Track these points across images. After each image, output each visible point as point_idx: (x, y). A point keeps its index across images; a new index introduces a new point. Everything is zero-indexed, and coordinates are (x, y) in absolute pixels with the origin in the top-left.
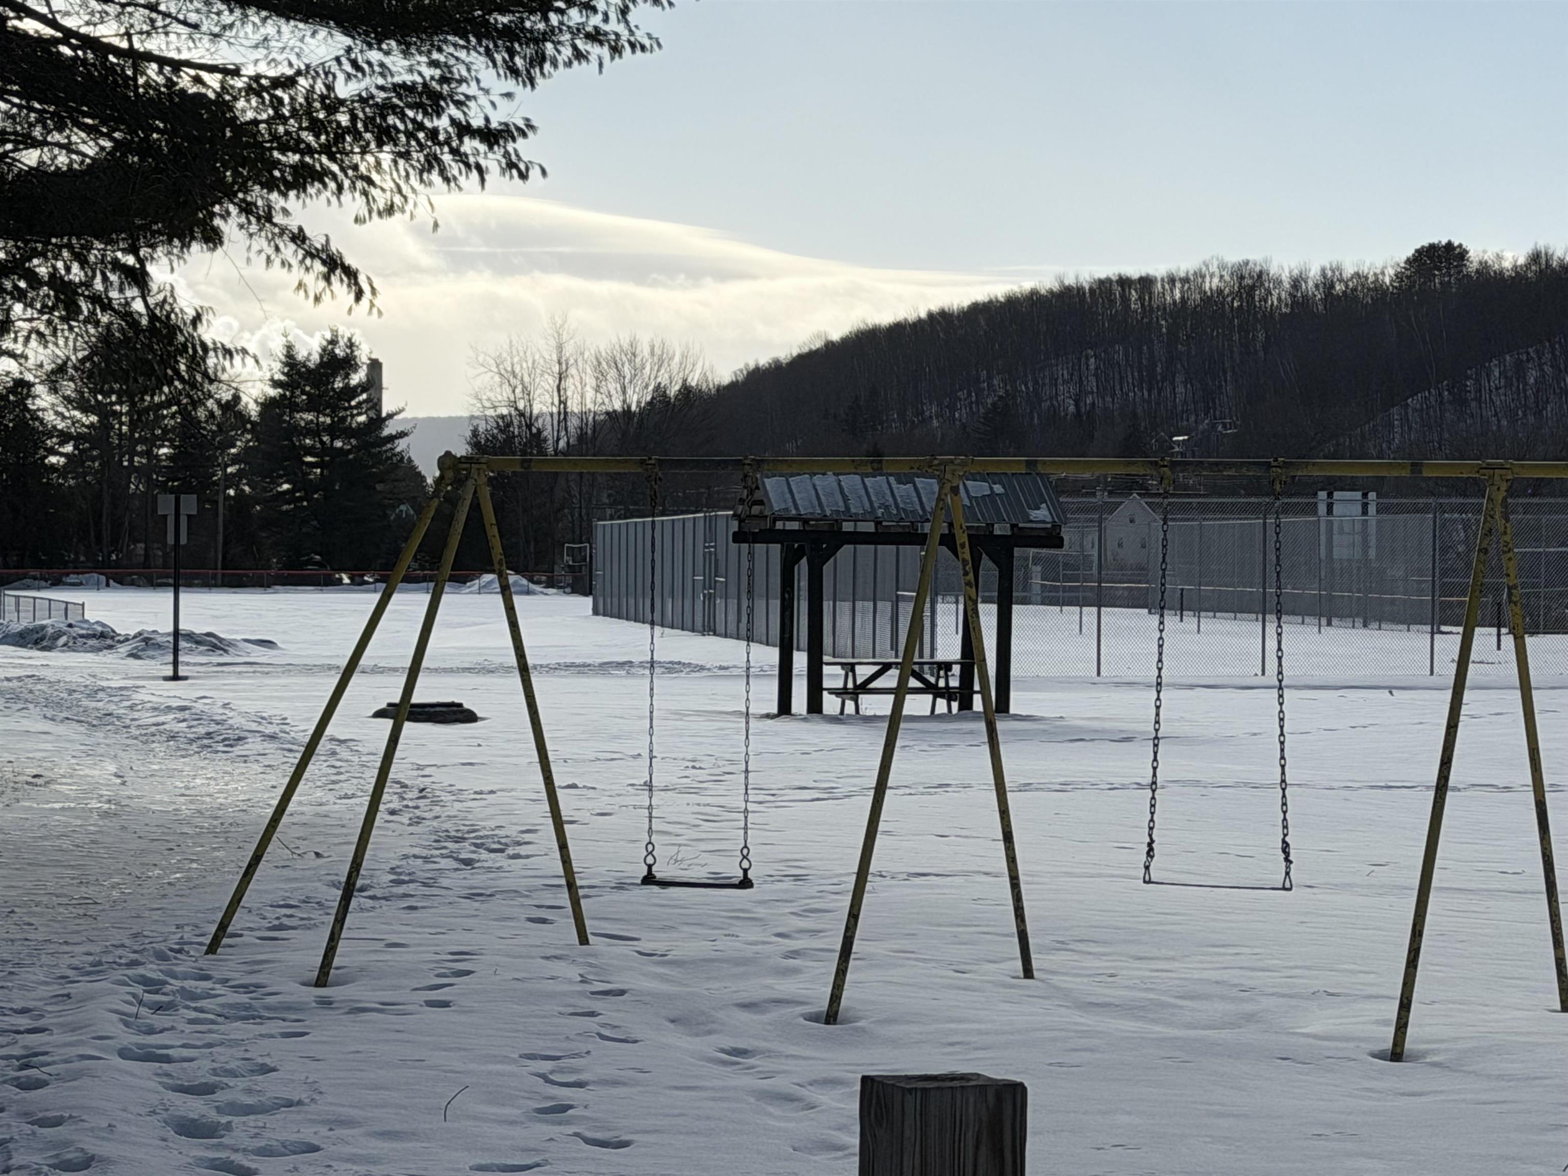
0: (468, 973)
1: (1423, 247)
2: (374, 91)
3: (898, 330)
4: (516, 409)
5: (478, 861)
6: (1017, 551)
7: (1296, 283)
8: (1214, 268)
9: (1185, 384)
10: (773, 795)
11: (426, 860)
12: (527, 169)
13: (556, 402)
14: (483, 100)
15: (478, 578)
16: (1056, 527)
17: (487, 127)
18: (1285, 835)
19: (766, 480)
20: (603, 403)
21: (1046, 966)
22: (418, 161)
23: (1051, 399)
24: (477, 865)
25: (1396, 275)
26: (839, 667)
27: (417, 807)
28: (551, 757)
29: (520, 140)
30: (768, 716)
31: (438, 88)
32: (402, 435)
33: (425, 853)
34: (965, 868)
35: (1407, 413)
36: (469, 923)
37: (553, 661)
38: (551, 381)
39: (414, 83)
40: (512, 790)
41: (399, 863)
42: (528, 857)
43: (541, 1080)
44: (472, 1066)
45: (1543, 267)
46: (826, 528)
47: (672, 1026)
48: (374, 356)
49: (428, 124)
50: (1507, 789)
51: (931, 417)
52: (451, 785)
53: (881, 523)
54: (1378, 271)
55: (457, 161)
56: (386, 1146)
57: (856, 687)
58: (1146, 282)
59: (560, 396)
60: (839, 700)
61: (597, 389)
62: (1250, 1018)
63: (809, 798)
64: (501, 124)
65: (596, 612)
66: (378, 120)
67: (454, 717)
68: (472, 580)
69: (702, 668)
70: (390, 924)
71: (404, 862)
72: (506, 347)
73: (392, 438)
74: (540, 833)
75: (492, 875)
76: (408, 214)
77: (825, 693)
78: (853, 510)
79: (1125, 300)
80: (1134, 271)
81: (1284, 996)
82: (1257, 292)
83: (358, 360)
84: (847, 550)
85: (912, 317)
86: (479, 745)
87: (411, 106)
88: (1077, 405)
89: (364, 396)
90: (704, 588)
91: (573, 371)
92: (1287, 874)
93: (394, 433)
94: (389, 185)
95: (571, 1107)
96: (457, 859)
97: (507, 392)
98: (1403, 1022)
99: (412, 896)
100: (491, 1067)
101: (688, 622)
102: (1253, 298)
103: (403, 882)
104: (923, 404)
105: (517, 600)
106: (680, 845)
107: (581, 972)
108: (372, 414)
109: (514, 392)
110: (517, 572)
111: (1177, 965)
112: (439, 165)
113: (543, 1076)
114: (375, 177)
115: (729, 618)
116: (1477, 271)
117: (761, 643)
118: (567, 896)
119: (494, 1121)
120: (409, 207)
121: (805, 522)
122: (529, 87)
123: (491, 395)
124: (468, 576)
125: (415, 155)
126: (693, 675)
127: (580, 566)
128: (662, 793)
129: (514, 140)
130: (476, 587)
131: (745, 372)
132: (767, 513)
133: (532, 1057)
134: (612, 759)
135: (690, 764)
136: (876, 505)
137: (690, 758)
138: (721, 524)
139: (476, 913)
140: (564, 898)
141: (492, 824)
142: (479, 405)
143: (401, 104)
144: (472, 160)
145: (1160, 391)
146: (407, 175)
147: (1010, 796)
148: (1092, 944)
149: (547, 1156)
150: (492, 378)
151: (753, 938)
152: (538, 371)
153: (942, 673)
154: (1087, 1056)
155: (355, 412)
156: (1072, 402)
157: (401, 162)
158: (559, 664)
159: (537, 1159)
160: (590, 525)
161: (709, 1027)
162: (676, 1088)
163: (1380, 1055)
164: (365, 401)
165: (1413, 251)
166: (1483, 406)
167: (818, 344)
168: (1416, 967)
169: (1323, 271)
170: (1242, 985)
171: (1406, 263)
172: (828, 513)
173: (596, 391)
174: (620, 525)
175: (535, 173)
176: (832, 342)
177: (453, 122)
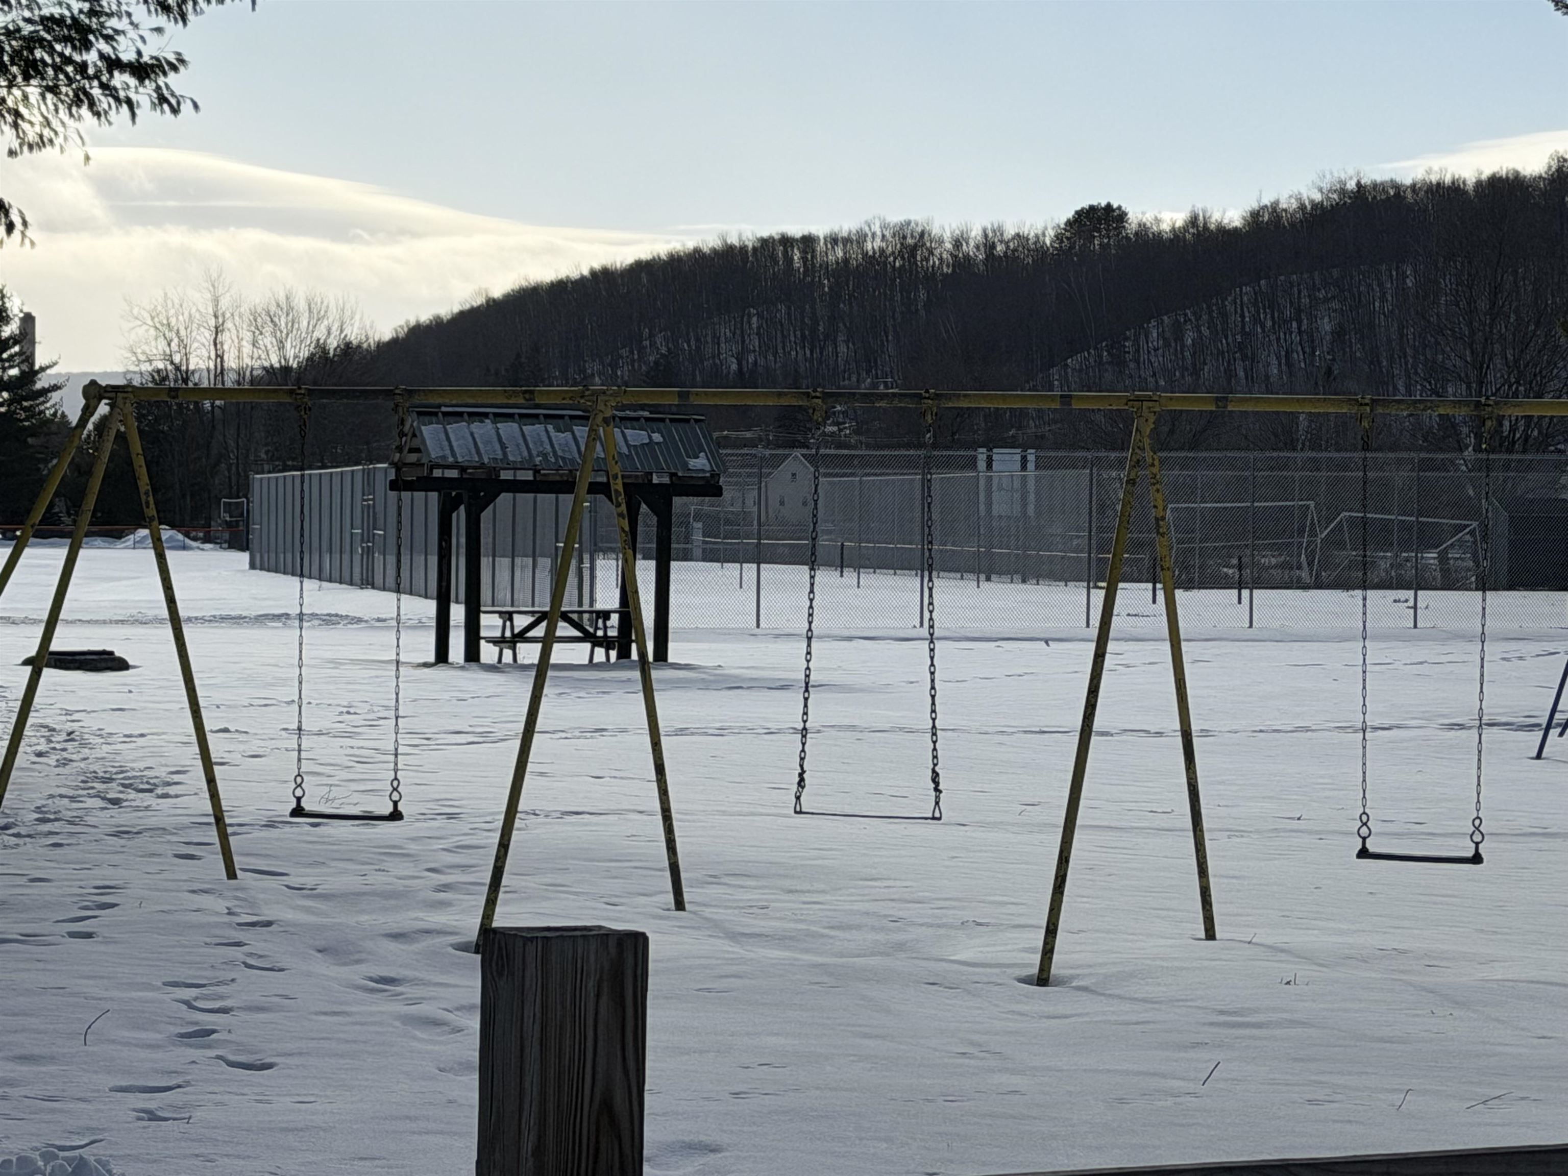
0: (113, 906)
1: (1082, 209)
2: (22, 24)
3: (560, 288)
4: (172, 363)
5: (126, 800)
6: (677, 501)
7: (957, 243)
8: (877, 229)
9: (847, 342)
10: (428, 739)
11: (72, 799)
12: (179, 103)
13: (213, 356)
14: (132, 33)
15: (133, 532)
16: (715, 476)
17: (138, 61)
18: (935, 765)
19: (423, 428)
20: (259, 358)
21: (698, 899)
22: (67, 95)
23: (714, 357)
24: (125, 804)
25: (1055, 236)
26: (497, 615)
27: (64, 750)
28: (202, 703)
29: (172, 75)
30: (426, 665)
31: (87, 21)
32: (55, 388)
33: (71, 793)
34: (620, 807)
35: (1066, 373)
36: (116, 859)
37: (208, 613)
38: (208, 337)
39: (62, 17)
40: (164, 733)
41: (44, 802)
42: (177, 796)
43: (184, 1007)
44: (116, 994)
45: (1201, 229)
46: (483, 477)
47: (319, 955)
48: (26, 310)
49: (77, 58)
50: (1159, 734)
51: (593, 375)
52: (100, 730)
53: (539, 471)
54: (1040, 232)
55: (106, 95)
56: (24, 1070)
57: (514, 636)
58: (808, 241)
59: (216, 350)
60: (497, 649)
61: (254, 344)
62: (900, 947)
63: (464, 741)
64: (152, 58)
65: (253, 566)
66: (25, 53)
67: (104, 665)
68: (127, 535)
69: (359, 620)
70: (36, 861)
71: (50, 801)
72: (161, 300)
73: (45, 392)
74: (189, 774)
75: (140, 814)
76: (57, 148)
77: (482, 642)
78: (511, 458)
79: (789, 260)
80: (796, 230)
81: (931, 926)
82: (919, 252)
83: (9, 312)
84: (505, 498)
85: (574, 275)
86: (130, 692)
87: (58, 40)
88: (740, 364)
89: (17, 349)
90: (362, 541)
91: (229, 324)
92: (937, 803)
93: (47, 386)
94: (37, 119)
95: (214, 1031)
96: (104, 799)
97: (162, 345)
98: (1049, 947)
99: (57, 833)
100: (134, 994)
101: (346, 575)
102: (915, 258)
103: (49, 820)
104: (585, 361)
105: (170, 555)
106: (331, 785)
107: (229, 904)
108: (25, 367)
109: (169, 345)
110: (173, 526)
111: (828, 897)
112: (88, 98)
113: (187, 1003)
114: (22, 110)
115: (388, 572)
116: (1136, 234)
117: (420, 596)
118: (216, 833)
119: (136, 1045)
120: (58, 141)
121: (463, 469)
122: (181, 23)
123: (146, 348)
124: (123, 531)
125: (64, 89)
126: (350, 626)
127: (237, 522)
128: (315, 737)
129: (165, 74)
130: (130, 543)
131: (406, 329)
132: (424, 460)
133: (175, 984)
134: (266, 705)
135: (345, 710)
136: (534, 453)
137: (345, 704)
138: (380, 477)
139: (122, 850)
140: (213, 836)
141: (142, 765)
142: (134, 359)
143: (49, 38)
144: (122, 94)
145: (822, 350)
146: (57, 110)
147: (664, 741)
148: (745, 878)
149: (189, 1078)
150: (147, 331)
151: (406, 873)
152: (195, 325)
153: (600, 622)
154: (737, 983)
155: (7, 364)
156: (735, 361)
157: (49, 96)
158: (214, 616)
159: (179, 1080)
160: (248, 477)
161: (357, 957)
162: (325, 1014)
163: (1027, 980)
164: (16, 354)
165: (1073, 213)
166: (1142, 365)
167: (479, 301)
168: (1062, 893)
169: (985, 231)
170: (890, 916)
171: (1066, 224)
172: (486, 461)
173: (254, 345)
174: (277, 478)
175: (186, 107)
176: (494, 300)
177: (102, 56)
